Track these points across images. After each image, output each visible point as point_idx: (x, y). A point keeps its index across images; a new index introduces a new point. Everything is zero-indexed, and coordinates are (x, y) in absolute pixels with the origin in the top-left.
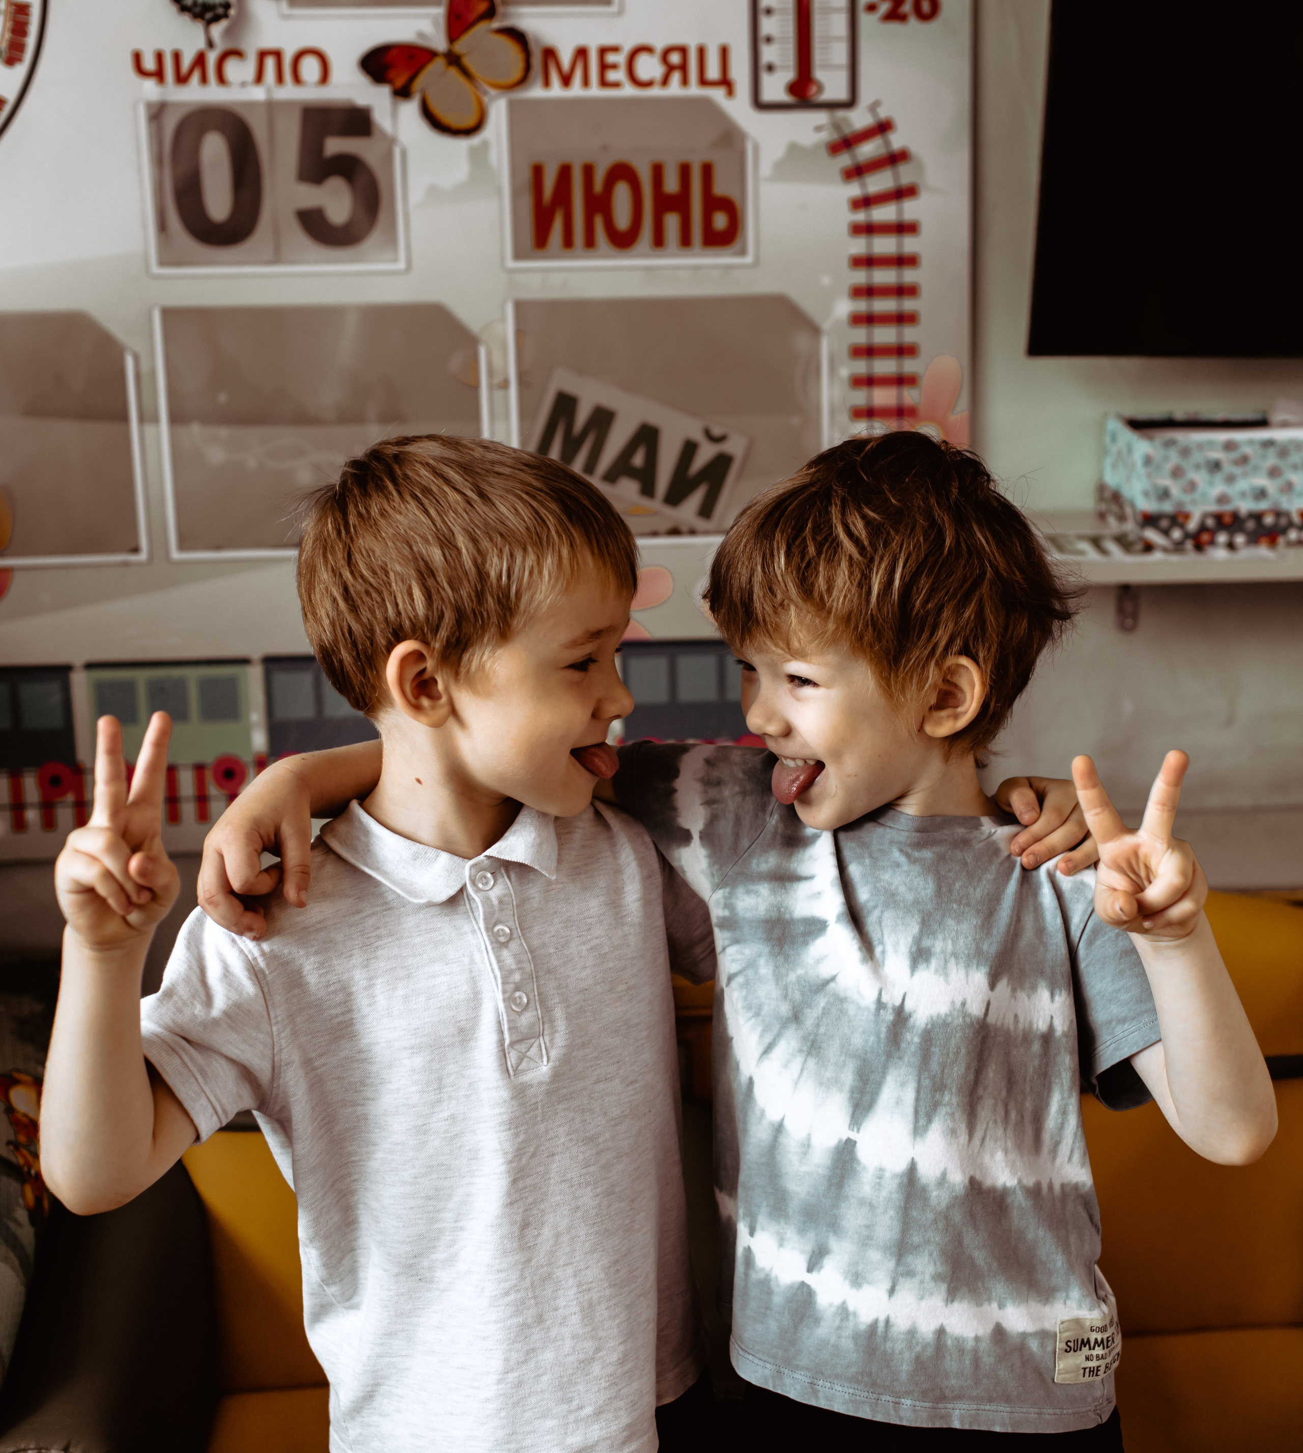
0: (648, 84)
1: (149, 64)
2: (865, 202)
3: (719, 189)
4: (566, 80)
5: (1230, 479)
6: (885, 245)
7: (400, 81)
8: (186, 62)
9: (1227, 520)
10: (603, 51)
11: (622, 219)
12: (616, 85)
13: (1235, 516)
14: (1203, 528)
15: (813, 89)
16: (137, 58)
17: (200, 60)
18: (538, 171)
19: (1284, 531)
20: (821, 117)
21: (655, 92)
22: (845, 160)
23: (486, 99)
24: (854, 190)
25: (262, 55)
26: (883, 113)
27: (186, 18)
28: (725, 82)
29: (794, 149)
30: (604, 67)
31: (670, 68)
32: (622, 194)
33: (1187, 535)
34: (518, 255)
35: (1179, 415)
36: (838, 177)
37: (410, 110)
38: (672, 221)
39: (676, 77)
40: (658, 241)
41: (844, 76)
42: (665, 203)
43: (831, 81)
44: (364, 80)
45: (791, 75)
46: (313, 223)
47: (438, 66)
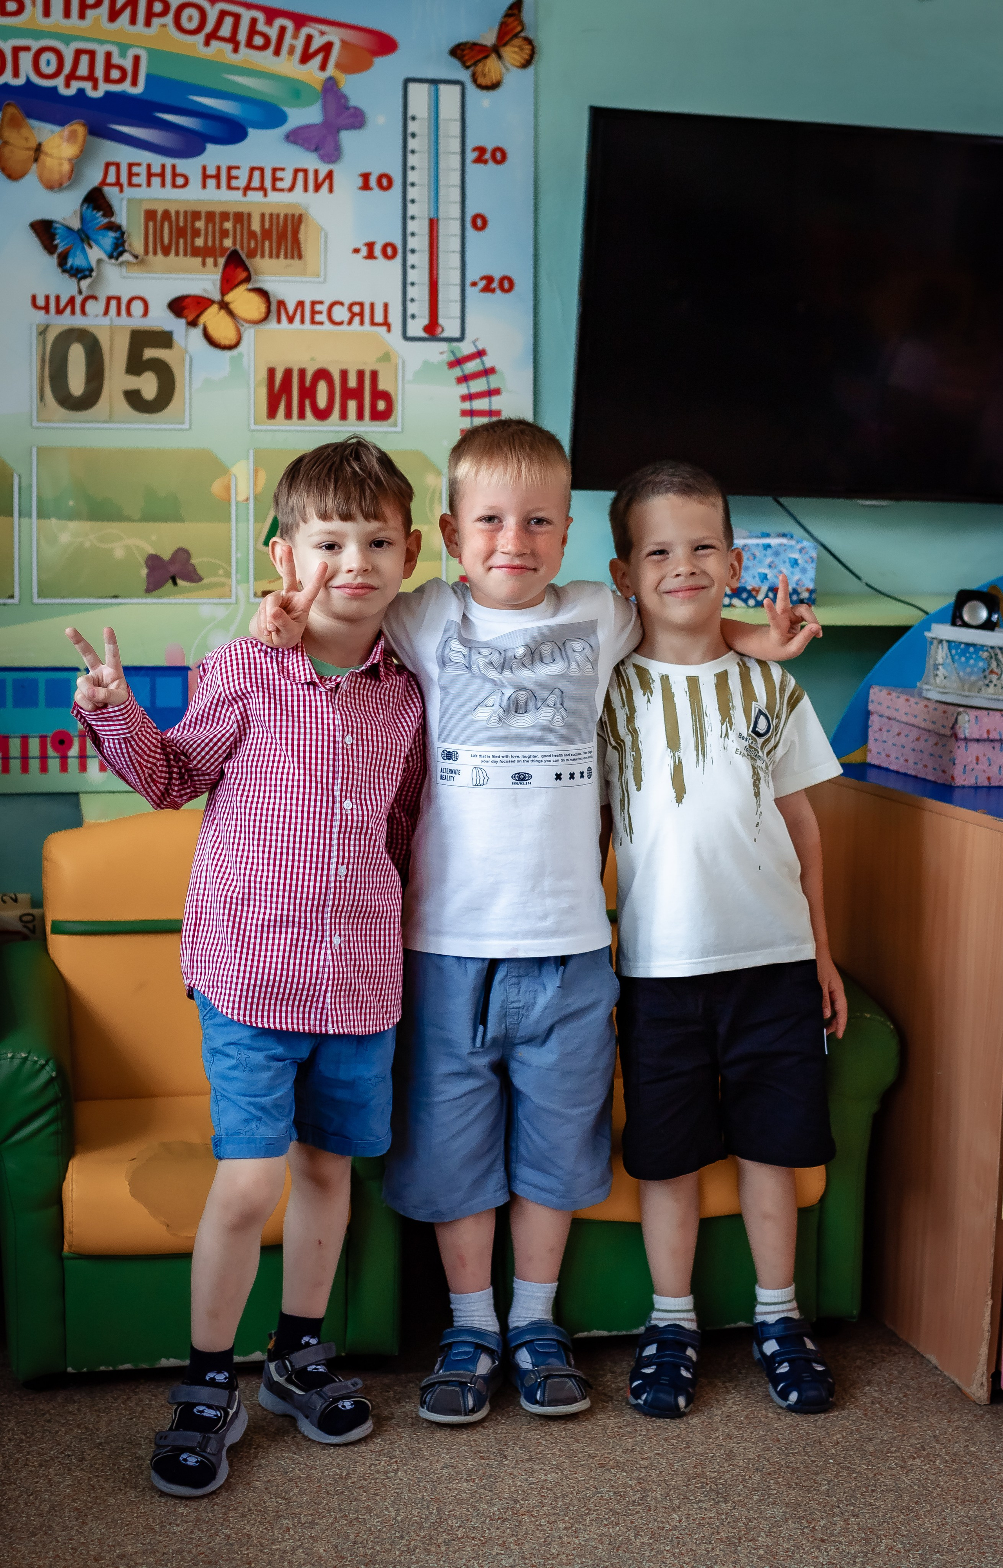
0: (341, 323)
1: (41, 302)
2: (469, 397)
3: (382, 386)
4: (291, 320)
7: (191, 318)
8: (63, 302)
10: (313, 304)
11: (322, 402)
12: (321, 323)
15: (440, 330)
16: (34, 298)
17: (72, 301)
18: (271, 372)
20: (444, 346)
21: (344, 327)
22: (457, 372)
23: (242, 329)
24: (463, 389)
25: (109, 299)
26: (480, 347)
27: (66, 276)
28: (386, 324)
29: (426, 364)
30: (313, 313)
31: (353, 315)
32: (322, 389)
34: (257, 422)
36: (454, 382)
37: (197, 333)
38: (352, 405)
39: (357, 319)
40: (344, 416)
41: (458, 322)
42: (348, 394)
43: (449, 326)
44: (170, 315)
45: (426, 321)
46: (134, 398)
47: (214, 308)
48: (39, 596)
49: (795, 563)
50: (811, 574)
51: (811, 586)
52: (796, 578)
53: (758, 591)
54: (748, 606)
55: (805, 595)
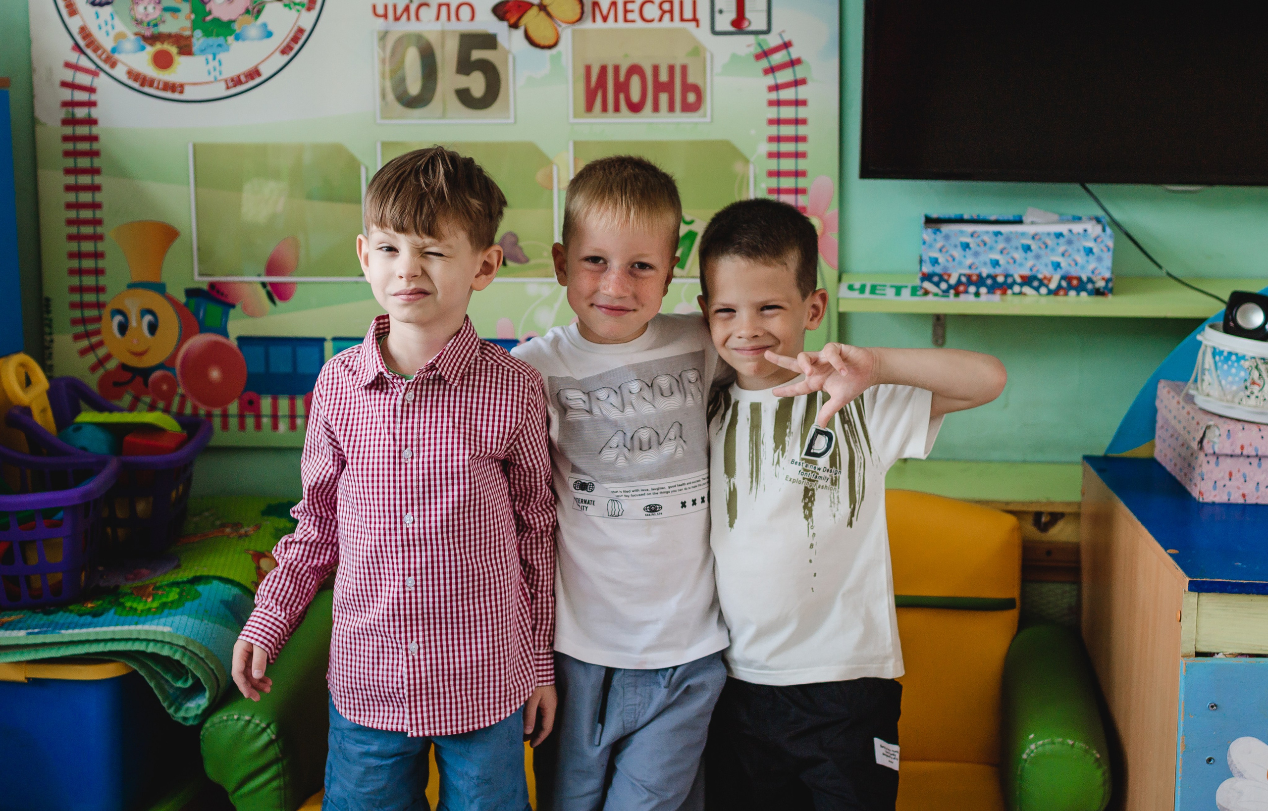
0: (652, 21)
1: (380, 11)
2: (776, 88)
3: (691, 80)
4: (605, 19)
5: (976, 254)
6: (788, 112)
7: (513, 20)
8: (399, 11)
9: (974, 278)
11: (635, 96)
12: (633, 21)
13: (979, 276)
14: (959, 283)
15: (746, 24)
16: (374, 7)
17: (407, 9)
18: (588, 69)
19: (1011, 286)
20: (751, 39)
21: (655, 25)
22: (764, 63)
23: (560, 29)
24: (770, 80)
25: (440, 5)
26: (786, 39)
28: (695, 19)
29: (734, 57)
30: (626, 11)
31: (664, 12)
32: (635, 83)
33: (950, 287)
34: (576, 116)
35: (966, 217)
36: (761, 73)
38: (664, 98)
39: (667, 16)
40: (656, 108)
41: (764, 16)
42: (659, 87)
43: (756, 18)
44: (493, 19)
45: (733, 15)
46: (464, 96)
47: (534, 11)
49: (1089, 251)
50: (1108, 261)
51: (1107, 275)
52: (1091, 266)
53: (1050, 280)
54: (1040, 294)
55: (1101, 284)
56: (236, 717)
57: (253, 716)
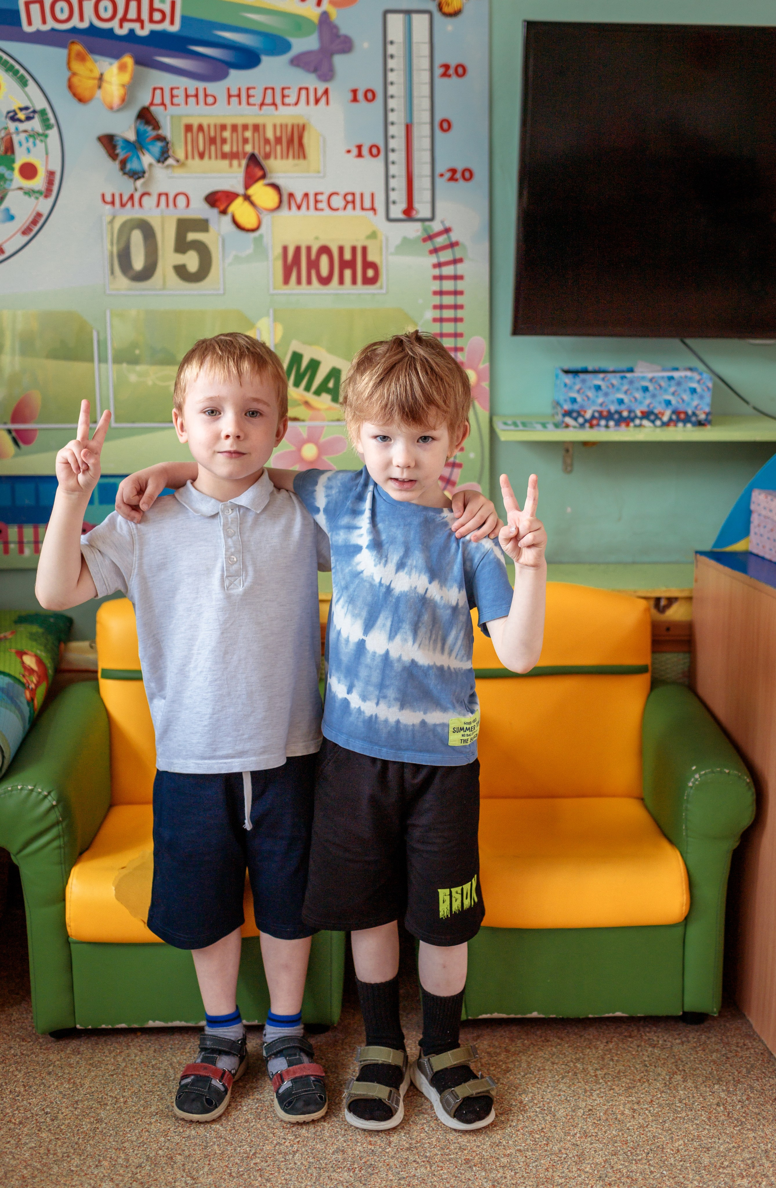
0: (337, 209)
1: (108, 198)
2: (439, 265)
3: (371, 258)
4: (299, 207)
5: (606, 395)
6: (448, 285)
7: (222, 207)
8: (125, 198)
9: (605, 414)
10: (316, 194)
11: (324, 271)
12: (322, 210)
13: (609, 412)
14: (593, 417)
15: (414, 213)
16: (103, 195)
17: (131, 197)
18: (285, 249)
19: (633, 420)
20: (418, 225)
21: (341, 213)
22: (429, 246)
23: (261, 216)
24: (434, 259)
25: (160, 195)
26: (448, 224)
27: (126, 177)
28: (373, 209)
29: (406, 241)
30: (316, 201)
31: (348, 202)
32: (324, 260)
33: (586, 421)
34: (275, 287)
35: (590, 368)
36: (427, 253)
38: (348, 273)
39: (350, 206)
40: (341, 281)
41: (429, 206)
42: (344, 264)
43: (422, 209)
44: (206, 206)
45: (403, 206)
46: (181, 271)
47: (239, 201)
48: (116, 421)
49: (693, 391)
50: (708, 399)
51: (707, 409)
52: (695, 403)
53: (663, 414)
54: (656, 426)
55: (702, 417)
56: (19, 787)
57: (35, 786)
